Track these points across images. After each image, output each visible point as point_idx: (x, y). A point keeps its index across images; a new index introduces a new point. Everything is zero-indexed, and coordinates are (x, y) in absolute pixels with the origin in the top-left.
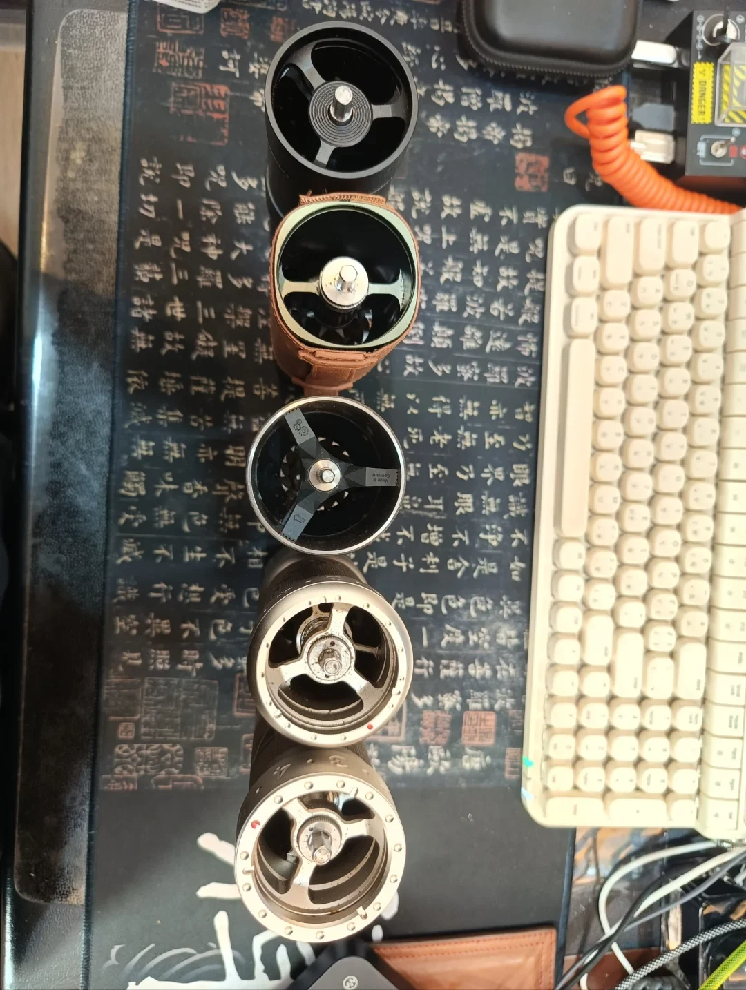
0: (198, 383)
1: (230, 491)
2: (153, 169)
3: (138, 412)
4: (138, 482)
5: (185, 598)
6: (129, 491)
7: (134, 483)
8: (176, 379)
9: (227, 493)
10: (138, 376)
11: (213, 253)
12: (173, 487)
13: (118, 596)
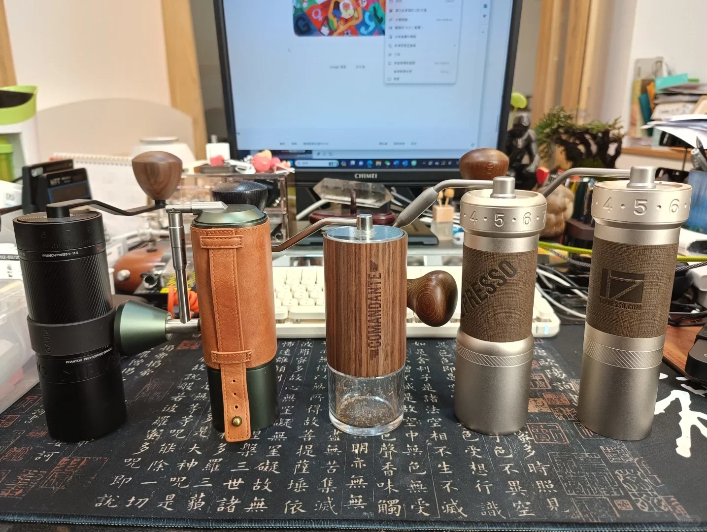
0: (301, 469)
1: (388, 450)
2: (107, 499)
3: (323, 506)
4: (388, 505)
5: (483, 472)
6: (397, 510)
7: (388, 508)
8: (294, 483)
9: (390, 452)
10: (289, 506)
11: (193, 463)
12: (389, 483)
13: (498, 516)
